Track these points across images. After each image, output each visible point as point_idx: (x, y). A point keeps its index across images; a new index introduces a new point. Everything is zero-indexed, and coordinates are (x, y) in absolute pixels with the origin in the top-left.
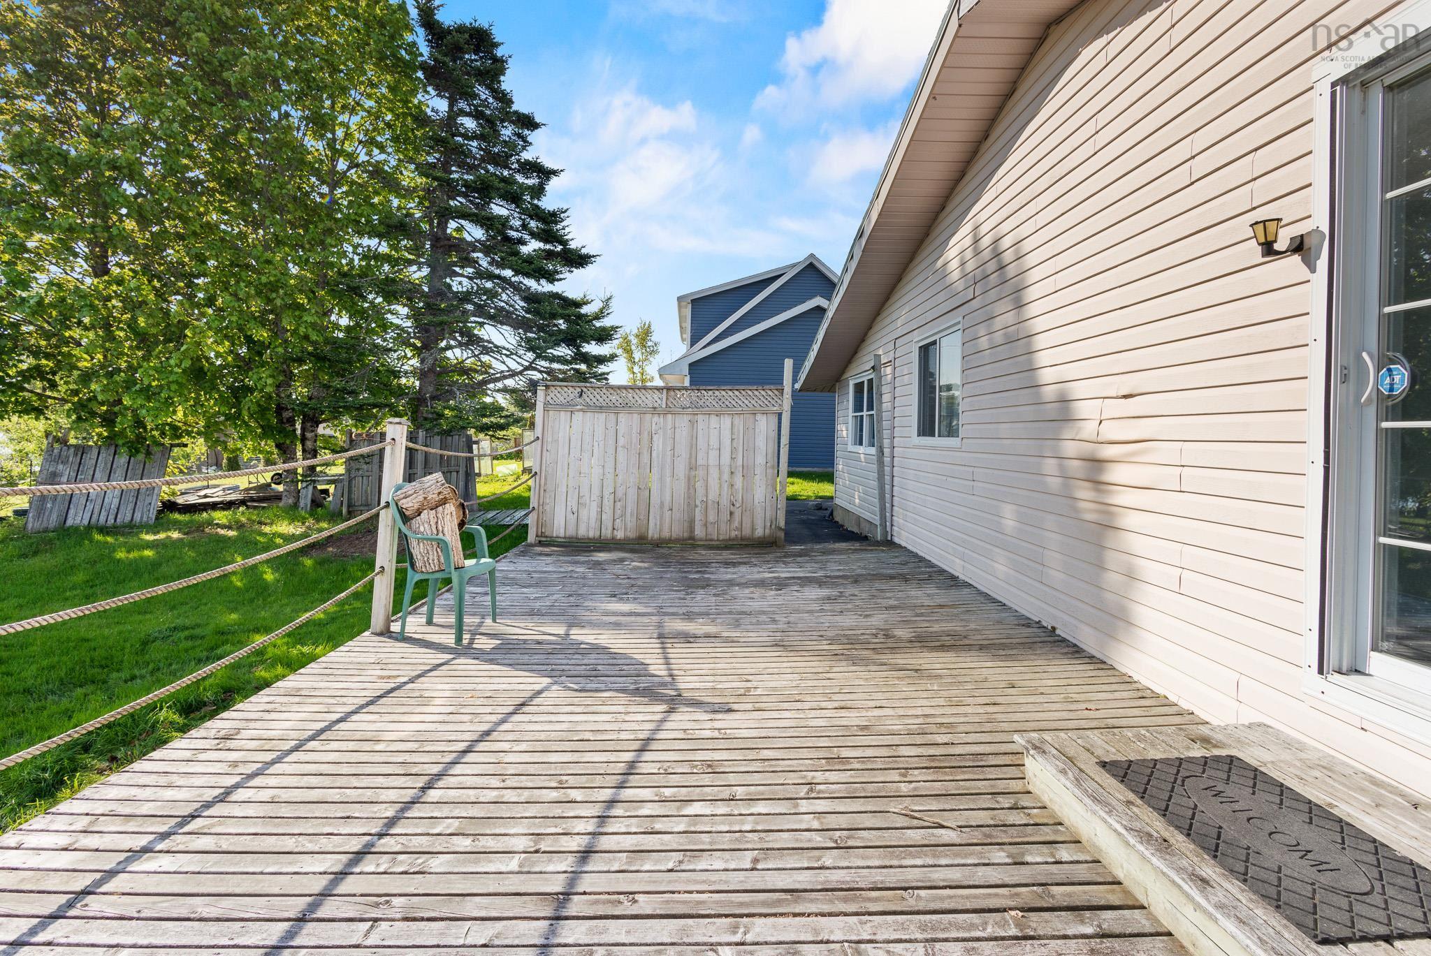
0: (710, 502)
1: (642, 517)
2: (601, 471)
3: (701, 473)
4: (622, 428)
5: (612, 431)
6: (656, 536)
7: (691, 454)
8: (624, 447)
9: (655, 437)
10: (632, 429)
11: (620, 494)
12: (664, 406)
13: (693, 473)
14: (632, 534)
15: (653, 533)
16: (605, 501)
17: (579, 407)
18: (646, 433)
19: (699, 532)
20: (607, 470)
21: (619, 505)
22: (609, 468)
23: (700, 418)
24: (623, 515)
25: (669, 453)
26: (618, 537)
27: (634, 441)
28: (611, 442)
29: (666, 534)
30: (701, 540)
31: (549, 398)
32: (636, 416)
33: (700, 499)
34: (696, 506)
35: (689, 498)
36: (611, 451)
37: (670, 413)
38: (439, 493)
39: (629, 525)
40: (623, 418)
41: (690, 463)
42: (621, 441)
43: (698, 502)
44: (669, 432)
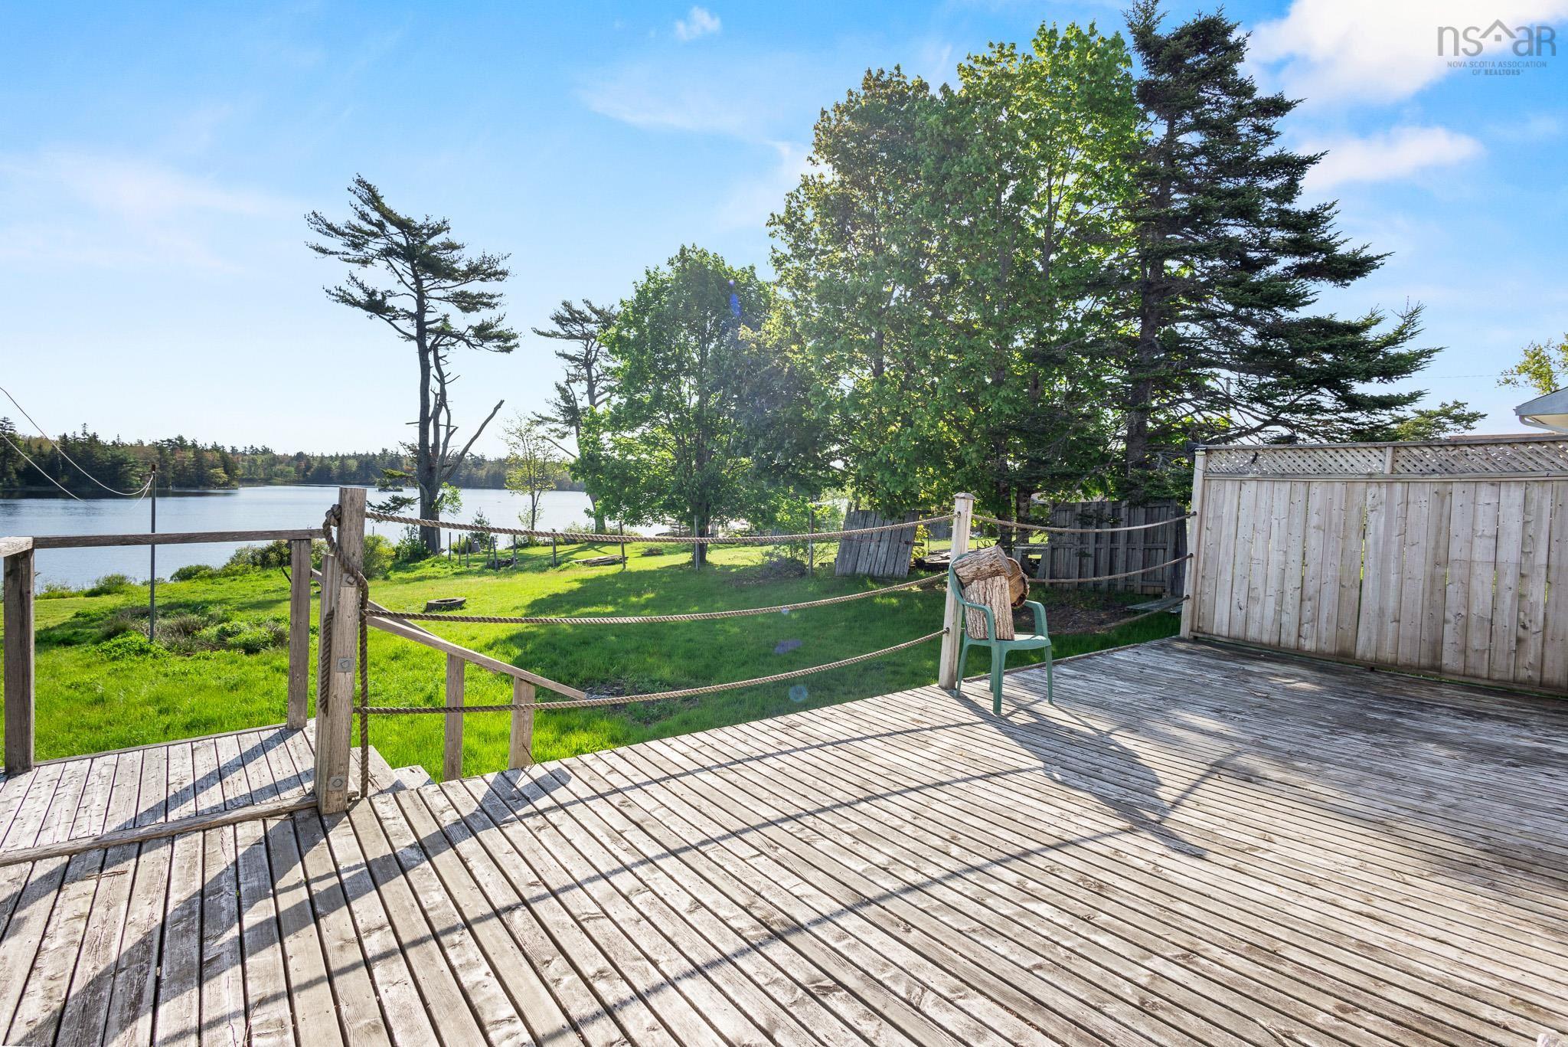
0: (1474, 619)
1: (1345, 626)
2: (1282, 558)
3: (1455, 572)
4: (1316, 502)
5: (1300, 507)
6: (1370, 655)
7: (1437, 542)
8: (1318, 528)
9: (1372, 517)
10: (1331, 503)
11: (1311, 588)
12: (1387, 471)
13: (1440, 570)
14: (1329, 647)
15: (1364, 648)
16: (1288, 598)
17: (1250, 475)
18: (1356, 510)
19: (1450, 659)
20: (1291, 557)
21: (1308, 605)
22: (1295, 556)
23: (1457, 488)
24: (1315, 619)
25: (1395, 539)
26: (1307, 648)
27: (1335, 520)
28: (1298, 520)
29: (1387, 654)
30: (1454, 673)
31: (1210, 465)
32: (1338, 486)
33: (1455, 611)
34: (1445, 621)
35: (1431, 606)
36: (1297, 532)
37: (1398, 481)
38: (991, 565)
39: (1324, 635)
40: (1317, 489)
41: (1435, 555)
42: (1314, 520)
43: (1449, 615)
44: (1397, 508)
